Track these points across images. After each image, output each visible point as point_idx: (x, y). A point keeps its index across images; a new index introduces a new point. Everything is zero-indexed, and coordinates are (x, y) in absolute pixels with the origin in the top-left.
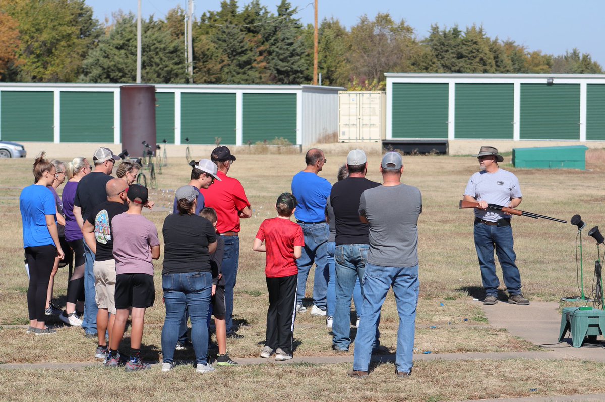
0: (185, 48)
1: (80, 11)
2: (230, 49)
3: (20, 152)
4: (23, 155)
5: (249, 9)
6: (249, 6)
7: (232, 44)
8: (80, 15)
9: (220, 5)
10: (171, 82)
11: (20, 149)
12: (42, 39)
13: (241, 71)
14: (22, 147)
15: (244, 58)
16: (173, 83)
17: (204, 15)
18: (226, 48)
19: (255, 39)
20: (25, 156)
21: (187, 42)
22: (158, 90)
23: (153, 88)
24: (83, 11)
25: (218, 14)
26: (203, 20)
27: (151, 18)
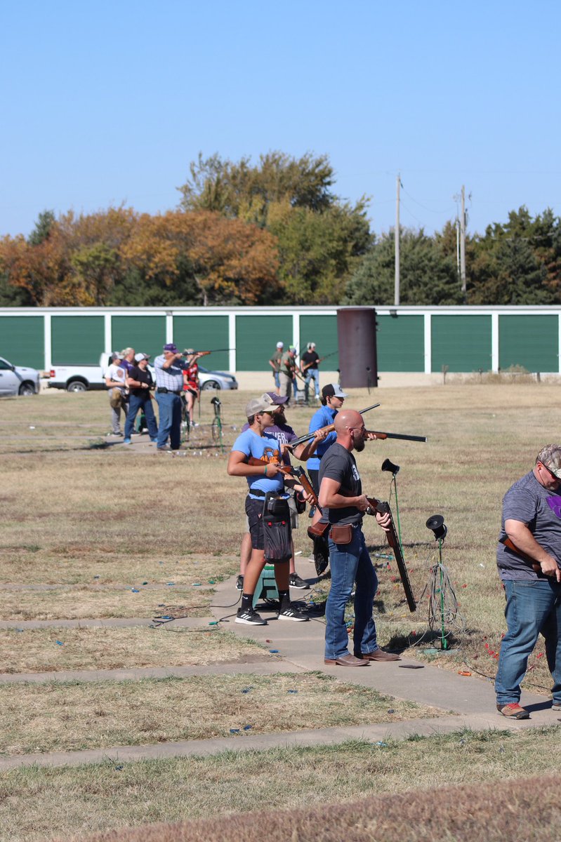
0: (458, 264)
1: (355, 226)
2: (515, 265)
3: (230, 383)
4: (234, 387)
5: (541, 219)
6: (539, 217)
7: (518, 260)
8: (357, 230)
9: (508, 216)
10: (441, 303)
11: (231, 380)
12: (309, 257)
13: (528, 290)
14: (233, 378)
15: (531, 276)
16: (443, 304)
17: (489, 227)
18: (511, 264)
19: (546, 254)
20: (236, 388)
21: (460, 258)
22: (379, 313)
23: (373, 311)
24: (360, 226)
25: (505, 226)
26: (488, 233)
27: (422, 231)
